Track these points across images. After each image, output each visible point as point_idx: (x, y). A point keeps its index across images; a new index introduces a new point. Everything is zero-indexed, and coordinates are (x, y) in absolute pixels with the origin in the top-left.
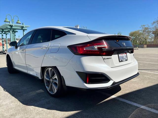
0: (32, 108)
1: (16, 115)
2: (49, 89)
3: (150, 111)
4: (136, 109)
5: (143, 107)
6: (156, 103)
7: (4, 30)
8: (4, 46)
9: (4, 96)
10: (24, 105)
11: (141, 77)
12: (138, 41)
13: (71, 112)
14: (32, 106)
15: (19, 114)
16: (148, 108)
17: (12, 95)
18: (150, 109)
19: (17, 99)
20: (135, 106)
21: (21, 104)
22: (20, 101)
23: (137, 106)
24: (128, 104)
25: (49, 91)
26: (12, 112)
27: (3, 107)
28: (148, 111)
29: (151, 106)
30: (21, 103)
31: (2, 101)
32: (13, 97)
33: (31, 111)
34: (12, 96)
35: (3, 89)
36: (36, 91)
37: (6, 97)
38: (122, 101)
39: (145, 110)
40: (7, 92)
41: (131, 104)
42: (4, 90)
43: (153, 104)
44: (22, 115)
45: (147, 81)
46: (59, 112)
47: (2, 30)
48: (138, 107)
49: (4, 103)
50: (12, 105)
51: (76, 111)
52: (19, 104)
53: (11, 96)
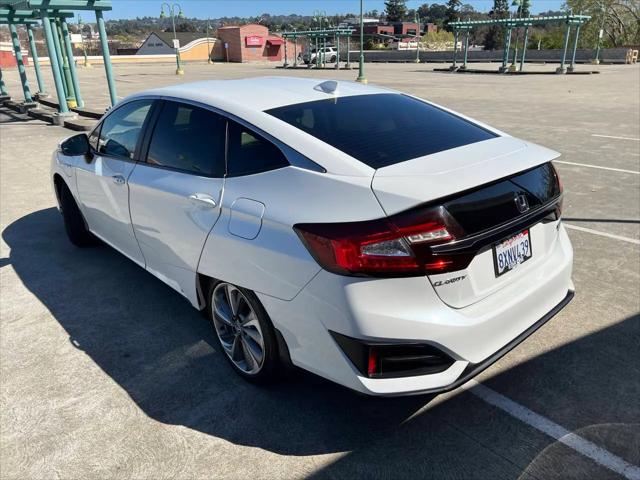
0: (179, 433)
1: (132, 466)
2: (232, 351)
3: (592, 460)
4: (542, 446)
5: (567, 438)
6: (620, 421)
7: (18, 12)
8: (27, 84)
9: (77, 374)
10: (153, 422)
11: (585, 271)
12: (602, 32)
13: (316, 457)
14: (181, 428)
15: (140, 465)
16: (586, 442)
17: (103, 368)
18: (594, 447)
19: (125, 389)
20: (538, 431)
21: (142, 415)
22: (135, 400)
23: (549, 434)
24: (516, 419)
25: (234, 359)
26: (115, 453)
27: (81, 430)
28: (586, 459)
29: (597, 434)
30: (140, 411)
31: (74, 399)
32: (111, 381)
33: (179, 451)
34: (106, 376)
35: (68, 336)
36: (184, 347)
37: (85, 379)
38: (494, 407)
39: (576, 452)
40: (83, 353)
41: (528, 422)
42: (72, 340)
43: (608, 424)
44: (152, 468)
45: (603, 295)
46: (272, 455)
47: (7, 12)
48: (549, 437)
49: (84, 410)
50: (109, 419)
51: (330, 452)
52: (133, 415)
53: (103, 373)
